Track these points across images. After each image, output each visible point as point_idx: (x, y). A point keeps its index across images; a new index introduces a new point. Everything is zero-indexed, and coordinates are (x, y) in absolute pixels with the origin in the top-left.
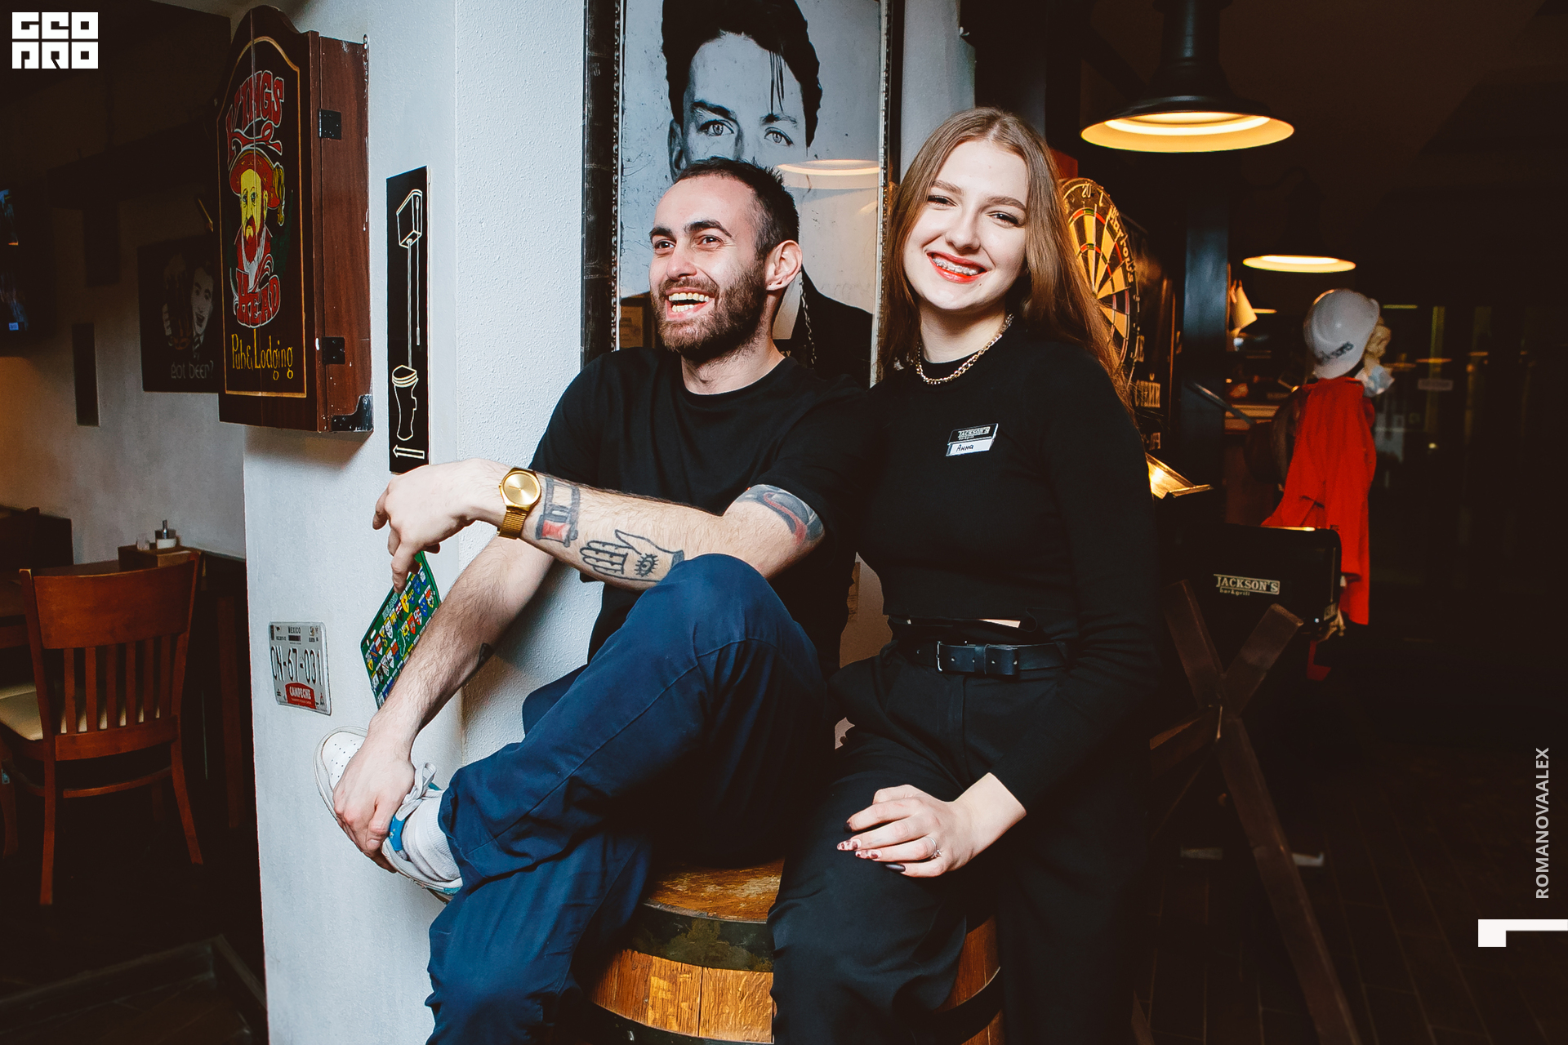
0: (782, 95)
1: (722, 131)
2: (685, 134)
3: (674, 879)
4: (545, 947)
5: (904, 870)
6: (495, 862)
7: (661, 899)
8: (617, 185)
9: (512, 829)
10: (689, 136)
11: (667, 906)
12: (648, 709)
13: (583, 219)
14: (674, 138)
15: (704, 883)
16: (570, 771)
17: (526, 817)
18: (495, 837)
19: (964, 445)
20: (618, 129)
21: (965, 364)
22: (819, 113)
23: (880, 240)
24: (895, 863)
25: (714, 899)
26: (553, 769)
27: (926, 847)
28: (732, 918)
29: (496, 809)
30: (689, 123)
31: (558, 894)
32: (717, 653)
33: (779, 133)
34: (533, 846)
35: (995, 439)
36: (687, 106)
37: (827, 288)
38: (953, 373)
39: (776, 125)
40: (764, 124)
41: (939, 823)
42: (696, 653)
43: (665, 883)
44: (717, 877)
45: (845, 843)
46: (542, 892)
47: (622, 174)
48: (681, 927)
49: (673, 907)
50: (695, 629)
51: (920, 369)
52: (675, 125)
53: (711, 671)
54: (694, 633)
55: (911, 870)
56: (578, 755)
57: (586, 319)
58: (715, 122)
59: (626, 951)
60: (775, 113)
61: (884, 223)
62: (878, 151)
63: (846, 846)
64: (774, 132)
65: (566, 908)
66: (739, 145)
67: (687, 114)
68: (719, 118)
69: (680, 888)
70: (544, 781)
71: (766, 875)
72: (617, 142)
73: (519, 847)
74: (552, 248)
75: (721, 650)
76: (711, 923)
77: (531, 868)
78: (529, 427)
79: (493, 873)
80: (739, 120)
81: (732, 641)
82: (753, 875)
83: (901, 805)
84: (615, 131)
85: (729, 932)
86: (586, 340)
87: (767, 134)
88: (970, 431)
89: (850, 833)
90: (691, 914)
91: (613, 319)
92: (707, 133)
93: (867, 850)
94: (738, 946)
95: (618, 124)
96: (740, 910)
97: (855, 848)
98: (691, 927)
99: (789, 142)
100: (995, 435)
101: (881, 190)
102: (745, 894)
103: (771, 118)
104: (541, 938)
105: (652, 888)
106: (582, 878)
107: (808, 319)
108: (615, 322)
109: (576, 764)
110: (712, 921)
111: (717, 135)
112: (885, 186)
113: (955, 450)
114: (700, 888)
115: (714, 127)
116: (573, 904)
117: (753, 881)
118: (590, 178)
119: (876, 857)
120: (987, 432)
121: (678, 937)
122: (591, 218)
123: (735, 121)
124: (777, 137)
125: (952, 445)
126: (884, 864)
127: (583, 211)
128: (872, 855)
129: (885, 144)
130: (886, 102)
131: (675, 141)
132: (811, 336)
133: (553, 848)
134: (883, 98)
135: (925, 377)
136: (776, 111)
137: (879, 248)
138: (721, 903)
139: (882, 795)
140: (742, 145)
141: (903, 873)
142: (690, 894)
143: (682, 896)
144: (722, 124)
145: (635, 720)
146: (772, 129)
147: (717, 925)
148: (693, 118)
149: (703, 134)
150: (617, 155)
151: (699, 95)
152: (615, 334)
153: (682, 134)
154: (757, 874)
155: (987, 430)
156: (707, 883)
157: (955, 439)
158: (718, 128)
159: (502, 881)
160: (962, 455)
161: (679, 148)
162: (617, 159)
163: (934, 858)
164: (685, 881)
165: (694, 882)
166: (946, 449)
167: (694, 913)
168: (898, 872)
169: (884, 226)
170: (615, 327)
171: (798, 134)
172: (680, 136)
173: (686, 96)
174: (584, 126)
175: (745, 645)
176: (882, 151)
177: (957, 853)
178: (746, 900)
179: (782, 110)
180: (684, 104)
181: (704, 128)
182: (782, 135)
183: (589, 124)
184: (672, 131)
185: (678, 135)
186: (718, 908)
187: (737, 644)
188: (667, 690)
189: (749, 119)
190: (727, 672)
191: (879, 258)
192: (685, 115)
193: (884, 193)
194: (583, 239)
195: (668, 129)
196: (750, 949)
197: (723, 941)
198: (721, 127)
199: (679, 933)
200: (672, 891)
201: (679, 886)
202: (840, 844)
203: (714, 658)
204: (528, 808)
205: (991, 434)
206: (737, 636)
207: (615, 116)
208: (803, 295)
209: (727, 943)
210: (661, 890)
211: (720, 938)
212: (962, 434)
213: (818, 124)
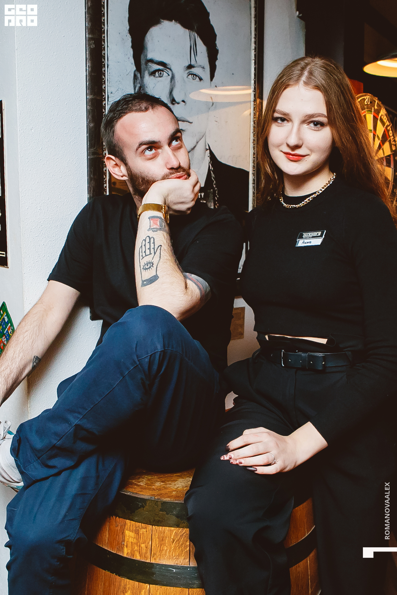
0: (196, 54)
1: (163, 75)
2: (142, 77)
3: (139, 478)
4: (65, 516)
5: (256, 471)
6: (40, 472)
7: (130, 490)
8: (105, 107)
9: (47, 453)
10: (145, 78)
11: (133, 493)
12: (114, 388)
13: (87, 126)
14: (136, 79)
15: (155, 481)
16: (76, 422)
17: (54, 447)
18: (39, 458)
19: (306, 241)
20: (105, 76)
21: (309, 198)
22: (217, 63)
23: (252, 131)
24: (251, 467)
25: (160, 490)
26: (67, 421)
27: (268, 458)
28: (168, 500)
29: (38, 444)
30: (144, 71)
31: (73, 488)
32: (149, 357)
33: (195, 75)
34: (59, 462)
35: (324, 239)
36: (143, 62)
37: (224, 158)
38: (301, 203)
39: (193, 70)
40: (187, 70)
41: (278, 446)
42: (137, 358)
43: (134, 481)
44: (161, 477)
45: (225, 456)
46: (64, 487)
47: (108, 100)
48: (141, 504)
49: (136, 493)
50: (136, 345)
51: (282, 200)
52: (136, 73)
53: (146, 367)
54: (136, 347)
55: (261, 470)
56: (79, 413)
57: (90, 180)
58: (159, 70)
59: (113, 517)
60: (192, 64)
61: (254, 121)
62: (251, 82)
63: (226, 457)
64: (192, 74)
65: (76, 496)
66: (173, 82)
67: (143, 66)
68: (161, 67)
69: (141, 484)
70: (62, 428)
71: (188, 477)
72: (105, 83)
73: (51, 463)
74: (71, 142)
75: (151, 355)
76: (156, 502)
77: (58, 474)
78: (60, 238)
79: (39, 478)
80: (172, 69)
81: (156, 351)
82: (181, 477)
83: (257, 436)
84: (103, 77)
85: (166, 507)
86: (90, 191)
87: (188, 76)
88: (310, 234)
89: (227, 451)
90: (146, 497)
91: (105, 179)
92: (154, 76)
93: (236, 460)
94: (171, 515)
95: (105, 73)
96: (172, 496)
97: (231, 458)
98: (146, 505)
99: (201, 79)
100: (324, 236)
101: (252, 103)
102: (176, 487)
103: (190, 67)
104: (63, 512)
105: (124, 483)
106: (85, 480)
107: (213, 175)
108: (106, 181)
109: (79, 418)
110: (157, 501)
111: (160, 77)
112: (255, 101)
113: (301, 243)
114: (152, 484)
115: (158, 73)
116: (81, 493)
117: (181, 480)
118: (90, 104)
119: (241, 463)
120: (319, 234)
121: (140, 509)
122: (92, 125)
123: (170, 69)
124: (194, 77)
125: (299, 240)
126: (245, 467)
127: (87, 121)
128: (240, 462)
129: (255, 78)
130: (255, 55)
131: (137, 81)
132: (215, 184)
133: (69, 463)
134: (253, 53)
135: (284, 204)
136: (193, 63)
137: (252, 135)
138: (162, 492)
139: (247, 432)
140: (175, 82)
141: (256, 472)
142: (147, 487)
143: (143, 488)
144: (163, 71)
145: (107, 394)
146: (191, 73)
147: (159, 504)
148: (147, 68)
149: (152, 77)
150: (105, 90)
151: (150, 56)
152: (106, 187)
153: (141, 77)
154: (183, 476)
155: (320, 233)
156: (156, 481)
157: (301, 237)
158: (161, 74)
159: (43, 482)
160: (305, 247)
161: (139, 85)
162: (105, 93)
163: (273, 464)
164: (145, 480)
165: (149, 480)
166: (296, 242)
167: (148, 497)
168: (253, 471)
169: (254, 123)
170: (106, 183)
171: (206, 75)
172: (140, 78)
173: (142, 57)
174: (86, 75)
175: (164, 352)
176: (253, 82)
177: (287, 463)
178: (176, 490)
179: (196, 62)
180: (141, 61)
181: (153, 73)
182: (196, 76)
183: (89, 73)
184: (135, 76)
185: (138, 78)
186: (161, 494)
187: (159, 353)
188: (123, 377)
189: (178, 67)
190: (155, 367)
191: (252, 141)
192: (142, 67)
193: (254, 105)
194: (87, 137)
195: (133, 75)
196: (177, 516)
197: (163, 512)
198: (162, 72)
199: (140, 508)
200: (136, 484)
201: (141, 483)
202: (222, 456)
203: (147, 360)
204: (55, 442)
205: (321, 236)
206: (159, 348)
207: (103, 69)
208: (210, 162)
209: (165, 513)
210: (132, 485)
211: (161, 510)
212: (305, 235)
213: (217, 69)
